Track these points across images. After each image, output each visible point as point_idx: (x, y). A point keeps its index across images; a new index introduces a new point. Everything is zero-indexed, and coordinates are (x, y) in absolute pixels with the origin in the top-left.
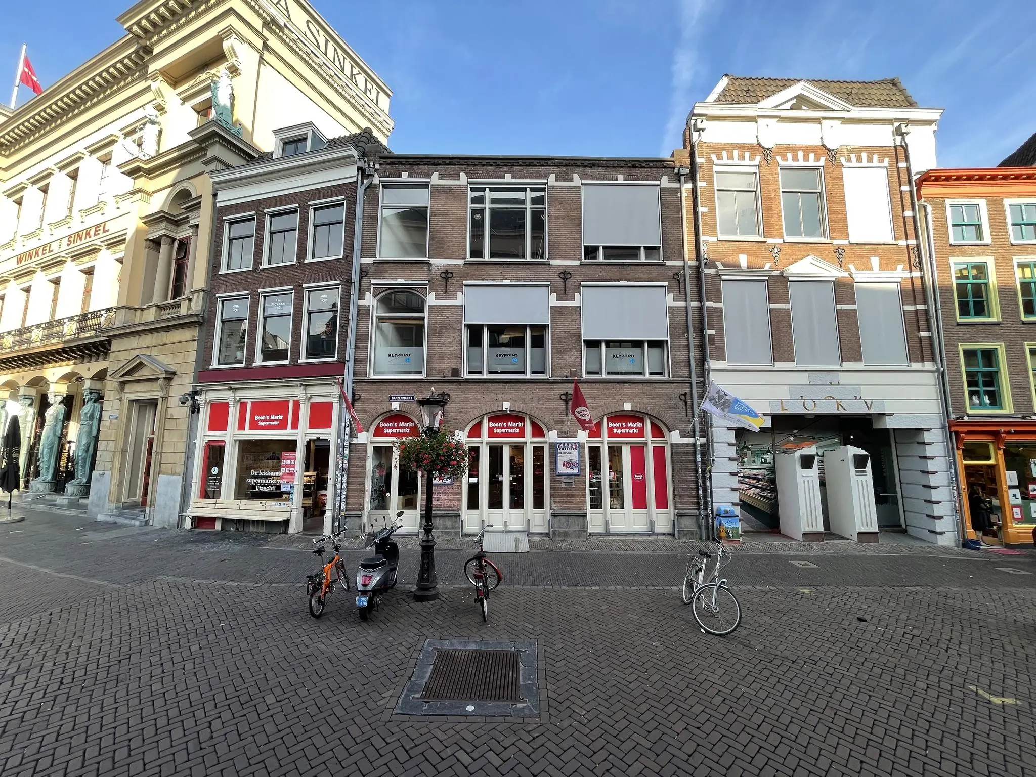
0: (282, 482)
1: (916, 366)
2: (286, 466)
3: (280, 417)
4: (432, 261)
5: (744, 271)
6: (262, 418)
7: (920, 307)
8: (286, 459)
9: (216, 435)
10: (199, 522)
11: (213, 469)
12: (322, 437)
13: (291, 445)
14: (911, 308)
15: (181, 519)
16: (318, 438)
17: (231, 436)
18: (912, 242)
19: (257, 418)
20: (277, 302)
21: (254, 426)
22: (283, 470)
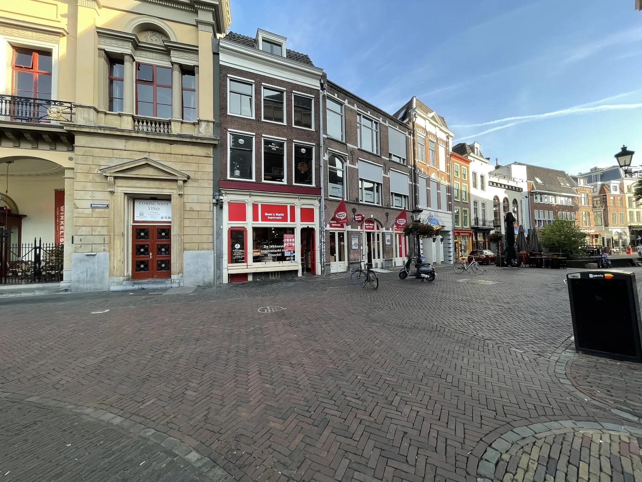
0: (285, 251)
1: (448, 212)
2: (286, 242)
3: (282, 215)
4: (348, 144)
5: (422, 174)
6: (270, 214)
7: (450, 194)
8: (286, 239)
9: (237, 224)
10: (232, 277)
11: (236, 245)
12: (310, 226)
13: (291, 231)
14: (448, 194)
15: (219, 276)
16: (308, 227)
17: (249, 224)
18: (449, 174)
19: (266, 214)
20: (273, 145)
21: (264, 219)
22: (285, 244)
